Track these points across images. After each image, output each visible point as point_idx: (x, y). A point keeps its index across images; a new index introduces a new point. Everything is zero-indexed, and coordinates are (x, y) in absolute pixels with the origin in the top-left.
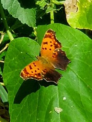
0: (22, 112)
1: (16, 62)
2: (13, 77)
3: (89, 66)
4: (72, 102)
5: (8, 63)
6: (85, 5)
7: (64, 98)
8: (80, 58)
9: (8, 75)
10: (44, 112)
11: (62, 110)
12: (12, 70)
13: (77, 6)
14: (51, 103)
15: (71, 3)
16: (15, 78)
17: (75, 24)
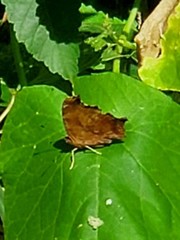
0: (27, 226)
1: (25, 132)
2: (16, 159)
3: (164, 149)
4: (123, 209)
5: (10, 132)
6: (176, 45)
7: (109, 202)
8: (147, 132)
9: (9, 154)
10: (69, 226)
11: (102, 223)
12: (17, 146)
13: (161, 46)
14: (83, 210)
15: (149, 38)
16: (19, 161)
17: (153, 80)
